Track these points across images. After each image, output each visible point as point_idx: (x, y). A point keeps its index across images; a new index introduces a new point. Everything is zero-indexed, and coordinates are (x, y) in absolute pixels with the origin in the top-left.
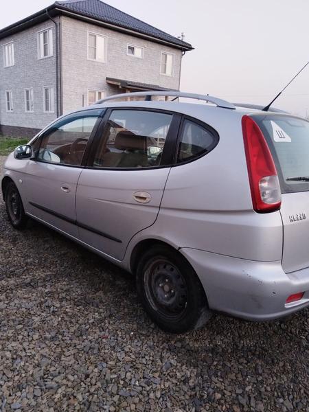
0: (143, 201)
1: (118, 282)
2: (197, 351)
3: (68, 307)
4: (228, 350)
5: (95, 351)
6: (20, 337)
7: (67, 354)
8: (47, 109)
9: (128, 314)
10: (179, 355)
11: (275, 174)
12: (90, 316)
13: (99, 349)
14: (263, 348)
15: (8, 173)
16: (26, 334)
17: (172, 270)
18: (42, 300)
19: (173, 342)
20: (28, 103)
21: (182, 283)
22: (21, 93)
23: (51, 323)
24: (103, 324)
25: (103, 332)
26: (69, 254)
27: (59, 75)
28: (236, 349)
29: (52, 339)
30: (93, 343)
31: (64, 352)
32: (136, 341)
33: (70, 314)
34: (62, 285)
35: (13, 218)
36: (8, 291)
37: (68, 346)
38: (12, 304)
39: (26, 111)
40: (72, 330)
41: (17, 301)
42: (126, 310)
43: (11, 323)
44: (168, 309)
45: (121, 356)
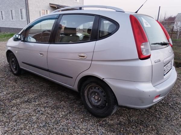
0: (82, 58)
1: (70, 97)
2: (113, 125)
3: (49, 110)
4: (126, 123)
5: (66, 130)
6: (28, 127)
7: (52, 133)
8: (22, 19)
9: (78, 111)
10: (106, 127)
11: (147, 42)
12: (60, 114)
13: (67, 129)
14: (141, 120)
15: (9, 48)
16: (30, 125)
17: (99, 89)
18: (35, 108)
19: (101, 122)
20: (12, 16)
21: (104, 95)
22: (8, 11)
23: (42, 119)
24: (67, 117)
25: (68, 121)
26: (44, 85)
27: (27, 2)
28: (130, 122)
29: (44, 126)
30: (64, 126)
31: (51, 132)
32: (84, 123)
33: (50, 114)
34: (44, 100)
35: (14, 70)
36: (17, 105)
37: (52, 129)
38: (21, 111)
39: (11, 20)
40: (53, 121)
41: (22, 110)
42: (77, 109)
43: (22, 121)
44: (97, 107)
45: (79, 131)
